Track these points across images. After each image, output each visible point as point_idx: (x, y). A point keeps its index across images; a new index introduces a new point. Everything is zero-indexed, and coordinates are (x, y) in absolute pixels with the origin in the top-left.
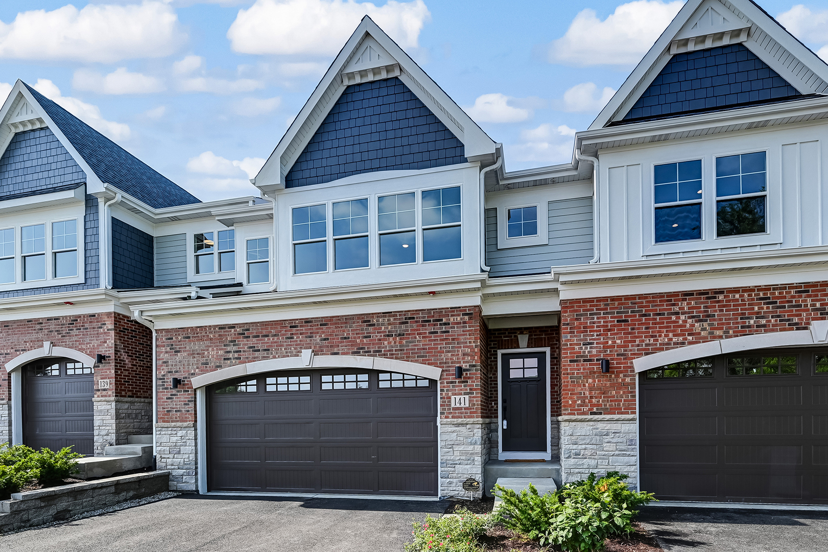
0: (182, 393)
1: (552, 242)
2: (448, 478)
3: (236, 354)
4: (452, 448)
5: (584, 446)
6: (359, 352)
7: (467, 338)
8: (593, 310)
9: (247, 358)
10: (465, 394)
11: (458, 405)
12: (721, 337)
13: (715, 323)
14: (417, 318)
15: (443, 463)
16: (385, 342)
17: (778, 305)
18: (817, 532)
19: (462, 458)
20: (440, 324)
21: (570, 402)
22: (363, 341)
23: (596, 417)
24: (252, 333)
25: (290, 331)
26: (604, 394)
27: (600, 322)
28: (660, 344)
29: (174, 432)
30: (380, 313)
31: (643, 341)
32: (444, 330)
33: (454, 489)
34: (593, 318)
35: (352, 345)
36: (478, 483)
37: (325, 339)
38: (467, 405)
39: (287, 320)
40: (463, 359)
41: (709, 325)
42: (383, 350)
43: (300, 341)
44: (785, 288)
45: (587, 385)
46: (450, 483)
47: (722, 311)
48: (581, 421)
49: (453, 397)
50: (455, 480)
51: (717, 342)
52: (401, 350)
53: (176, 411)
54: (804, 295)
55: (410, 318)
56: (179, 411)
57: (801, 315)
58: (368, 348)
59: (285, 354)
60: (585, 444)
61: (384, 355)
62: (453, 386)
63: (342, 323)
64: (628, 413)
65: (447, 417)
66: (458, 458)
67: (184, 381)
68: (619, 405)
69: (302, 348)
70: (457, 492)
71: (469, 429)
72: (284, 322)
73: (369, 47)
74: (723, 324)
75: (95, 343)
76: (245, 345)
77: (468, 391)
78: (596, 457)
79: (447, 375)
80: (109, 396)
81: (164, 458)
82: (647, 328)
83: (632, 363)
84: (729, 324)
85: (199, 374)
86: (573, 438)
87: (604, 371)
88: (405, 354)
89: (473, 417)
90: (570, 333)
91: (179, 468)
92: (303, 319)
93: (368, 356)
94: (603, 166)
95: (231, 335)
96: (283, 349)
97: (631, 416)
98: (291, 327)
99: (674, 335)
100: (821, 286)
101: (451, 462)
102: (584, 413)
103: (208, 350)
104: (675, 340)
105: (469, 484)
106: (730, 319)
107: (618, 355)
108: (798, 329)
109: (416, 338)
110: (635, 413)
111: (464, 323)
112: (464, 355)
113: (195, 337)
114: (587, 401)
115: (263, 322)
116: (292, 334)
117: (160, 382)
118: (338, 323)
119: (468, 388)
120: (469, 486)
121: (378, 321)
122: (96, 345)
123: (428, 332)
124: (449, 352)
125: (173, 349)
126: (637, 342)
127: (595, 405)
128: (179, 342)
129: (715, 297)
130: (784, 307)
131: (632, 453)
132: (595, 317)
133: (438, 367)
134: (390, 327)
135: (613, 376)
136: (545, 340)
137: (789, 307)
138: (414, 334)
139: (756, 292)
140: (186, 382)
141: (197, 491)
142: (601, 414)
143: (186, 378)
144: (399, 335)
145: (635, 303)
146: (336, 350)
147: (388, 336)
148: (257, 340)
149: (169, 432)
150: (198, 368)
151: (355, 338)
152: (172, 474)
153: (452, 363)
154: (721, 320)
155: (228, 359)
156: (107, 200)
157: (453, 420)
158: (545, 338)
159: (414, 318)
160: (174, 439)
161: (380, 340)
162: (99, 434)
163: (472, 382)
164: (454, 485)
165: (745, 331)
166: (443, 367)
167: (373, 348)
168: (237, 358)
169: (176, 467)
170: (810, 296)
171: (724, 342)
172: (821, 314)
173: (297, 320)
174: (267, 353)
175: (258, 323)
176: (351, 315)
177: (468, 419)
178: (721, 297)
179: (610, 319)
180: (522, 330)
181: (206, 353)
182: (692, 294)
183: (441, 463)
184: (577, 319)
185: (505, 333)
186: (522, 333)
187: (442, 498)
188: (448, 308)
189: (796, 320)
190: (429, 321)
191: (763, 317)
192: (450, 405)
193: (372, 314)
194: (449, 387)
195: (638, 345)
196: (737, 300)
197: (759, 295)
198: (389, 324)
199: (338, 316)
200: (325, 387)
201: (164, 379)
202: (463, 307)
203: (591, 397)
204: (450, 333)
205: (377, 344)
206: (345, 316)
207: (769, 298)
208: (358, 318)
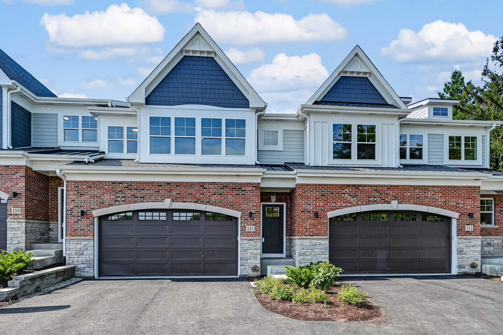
0: (85, 219)
1: (285, 150)
2: (244, 266)
3: (123, 198)
4: (246, 251)
5: (306, 250)
6: (198, 202)
7: (254, 198)
8: (311, 189)
9: (130, 201)
10: (253, 225)
11: (249, 231)
12: (360, 205)
13: (359, 199)
14: (229, 186)
15: (242, 259)
16: (212, 197)
17: (381, 193)
18: (394, 282)
19: (251, 256)
20: (241, 191)
21: (301, 230)
22: (200, 196)
23: (312, 237)
24: (133, 187)
25: (157, 188)
26: (315, 227)
27: (314, 195)
28: (338, 206)
29: (79, 242)
30: (210, 182)
31: (331, 204)
32: (243, 193)
33: (247, 271)
34: (311, 193)
35: (194, 198)
36: (259, 268)
37: (178, 194)
38: (254, 231)
39: (156, 182)
40: (252, 208)
41: (356, 199)
42: (211, 201)
43: (164, 194)
44: (383, 187)
45: (308, 223)
46: (245, 268)
47: (361, 194)
48: (306, 239)
49: (247, 227)
50: (247, 267)
51: (359, 207)
52: (221, 202)
53: (80, 230)
54: (389, 190)
55: (226, 186)
56: (82, 230)
57: (388, 198)
58: (203, 200)
59: (154, 200)
60: (307, 249)
61: (212, 204)
62: (247, 221)
63: (188, 186)
64: (324, 236)
65: (244, 236)
66: (249, 256)
67: (87, 212)
68: (321, 232)
69: (165, 197)
70: (249, 273)
71: (255, 242)
72: (154, 183)
73: (198, 39)
74: (361, 199)
75: (9, 184)
76: (129, 193)
77: (255, 224)
78: (312, 255)
79: (244, 215)
80: (20, 219)
81: (71, 258)
82: (332, 199)
83: (326, 214)
84: (364, 199)
85: (97, 209)
86: (302, 246)
87: (316, 217)
88: (223, 204)
89: (257, 236)
90: (301, 199)
91: (82, 264)
92: (165, 182)
93: (203, 204)
94: (311, 120)
95: (120, 187)
96: (153, 198)
97: (326, 237)
98: (158, 186)
99: (343, 203)
100: (395, 187)
101: (246, 258)
102: (307, 236)
103: (104, 195)
104: (343, 205)
105: (254, 269)
106: (364, 197)
107: (321, 210)
108: (387, 203)
109: (228, 196)
110: (327, 236)
111: (253, 191)
112: (253, 206)
113: (95, 187)
114: (308, 230)
115: (141, 182)
116: (159, 190)
117: (69, 212)
118: (186, 186)
119: (254, 222)
120: (255, 269)
121: (208, 186)
122: (9, 185)
123: (235, 194)
124: (245, 204)
125: (79, 193)
126: (329, 205)
127: (311, 232)
128: (83, 189)
129: (358, 188)
130: (383, 194)
131: (326, 253)
132: (312, 192)
133: (239, 211)
134: (215, 190)
135: (319, 219)
136: (284, 199)
137: (384, 194)
138: (228, 194)
139: (373, 187)
140: (88, 213)
141: (94, 277)
142: (314, 236)
143: (88, 210)
144: (220, 194)
145: (328, 188)
146: (184, 200)
147: (214, 194)
148: (137, 192)
149: (76, 242)
150: (96, 205)
151: (196, 194)
152: (77, 267)
153: (247, 210)
154: (361, 197)
155: (117, 201)
156: (9, 89)
157: (247, 237)
158: (284, 198)
159: (227, 186)
160: (79, 246)
161: (209, 196)
162: (11, 243)
163: (256, 219)
164: (247, 269)
165: (370, 202)
166: (242, 212)
167: (205, 200)
168: (123, 201)
169: (80, 263)
170: (391, 190)
171: (362, 206)
172: (395, 198)
173: (162, 182)
174: (143, 199)
175: (138, 182)
176: (194, 182)
177: (255, 237)
178: (361, 188)
179: (318, 194)
180: (273, 194)
181: (102, 197)
182: (350, 186)
183: (241, 259)
184: (304, 193)
185: (265, 194)
186: (272, 195)
187: (241, 276)
188: (245, 183)
189: (386, 199)
190: (236, 188)
191: (375, 198)
192: (245, 230)
193: (206, 182)
194: (245, 221)
195: (329, 206)
196: (366, 190)
197: (374, 188)
198: (214, 188)
199: (186, 182)
200: (175, 218)
201: (72, 210)
202: (252, 183)
203: (310, 228)
204: (246, 195)
205: (208, 198)
206: (190, 182)
207: (377, 190)
208: (198, 184)
